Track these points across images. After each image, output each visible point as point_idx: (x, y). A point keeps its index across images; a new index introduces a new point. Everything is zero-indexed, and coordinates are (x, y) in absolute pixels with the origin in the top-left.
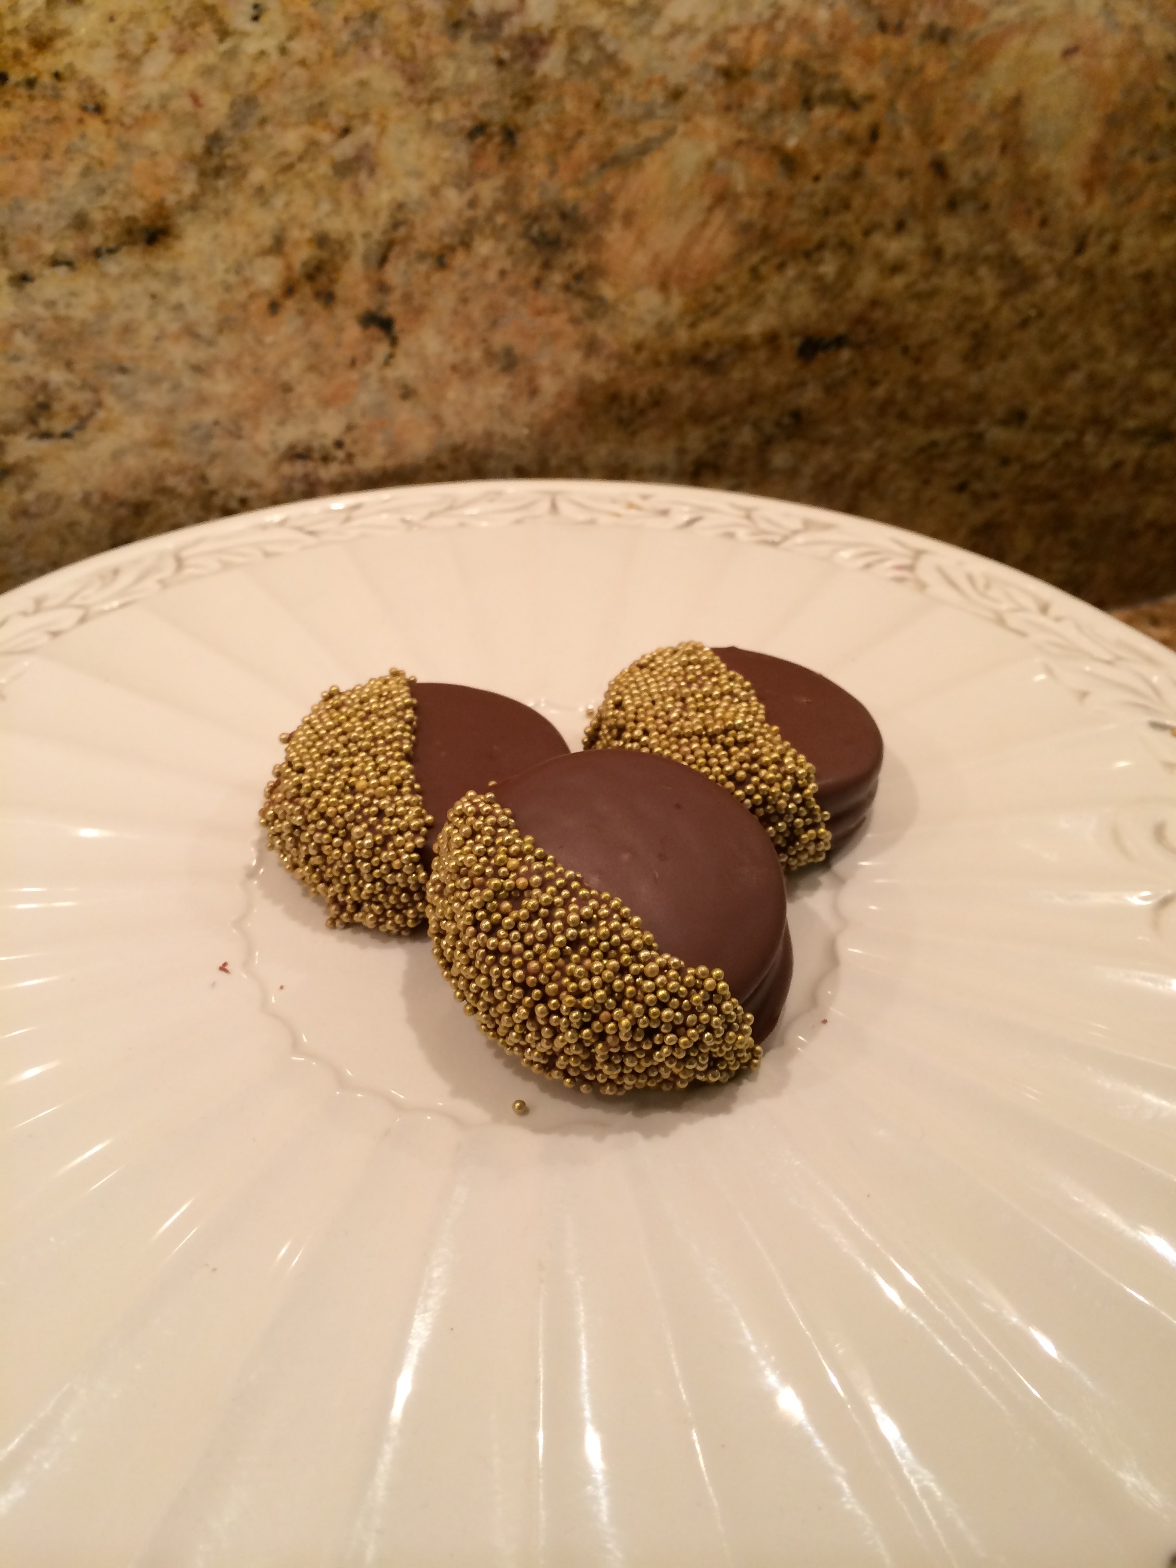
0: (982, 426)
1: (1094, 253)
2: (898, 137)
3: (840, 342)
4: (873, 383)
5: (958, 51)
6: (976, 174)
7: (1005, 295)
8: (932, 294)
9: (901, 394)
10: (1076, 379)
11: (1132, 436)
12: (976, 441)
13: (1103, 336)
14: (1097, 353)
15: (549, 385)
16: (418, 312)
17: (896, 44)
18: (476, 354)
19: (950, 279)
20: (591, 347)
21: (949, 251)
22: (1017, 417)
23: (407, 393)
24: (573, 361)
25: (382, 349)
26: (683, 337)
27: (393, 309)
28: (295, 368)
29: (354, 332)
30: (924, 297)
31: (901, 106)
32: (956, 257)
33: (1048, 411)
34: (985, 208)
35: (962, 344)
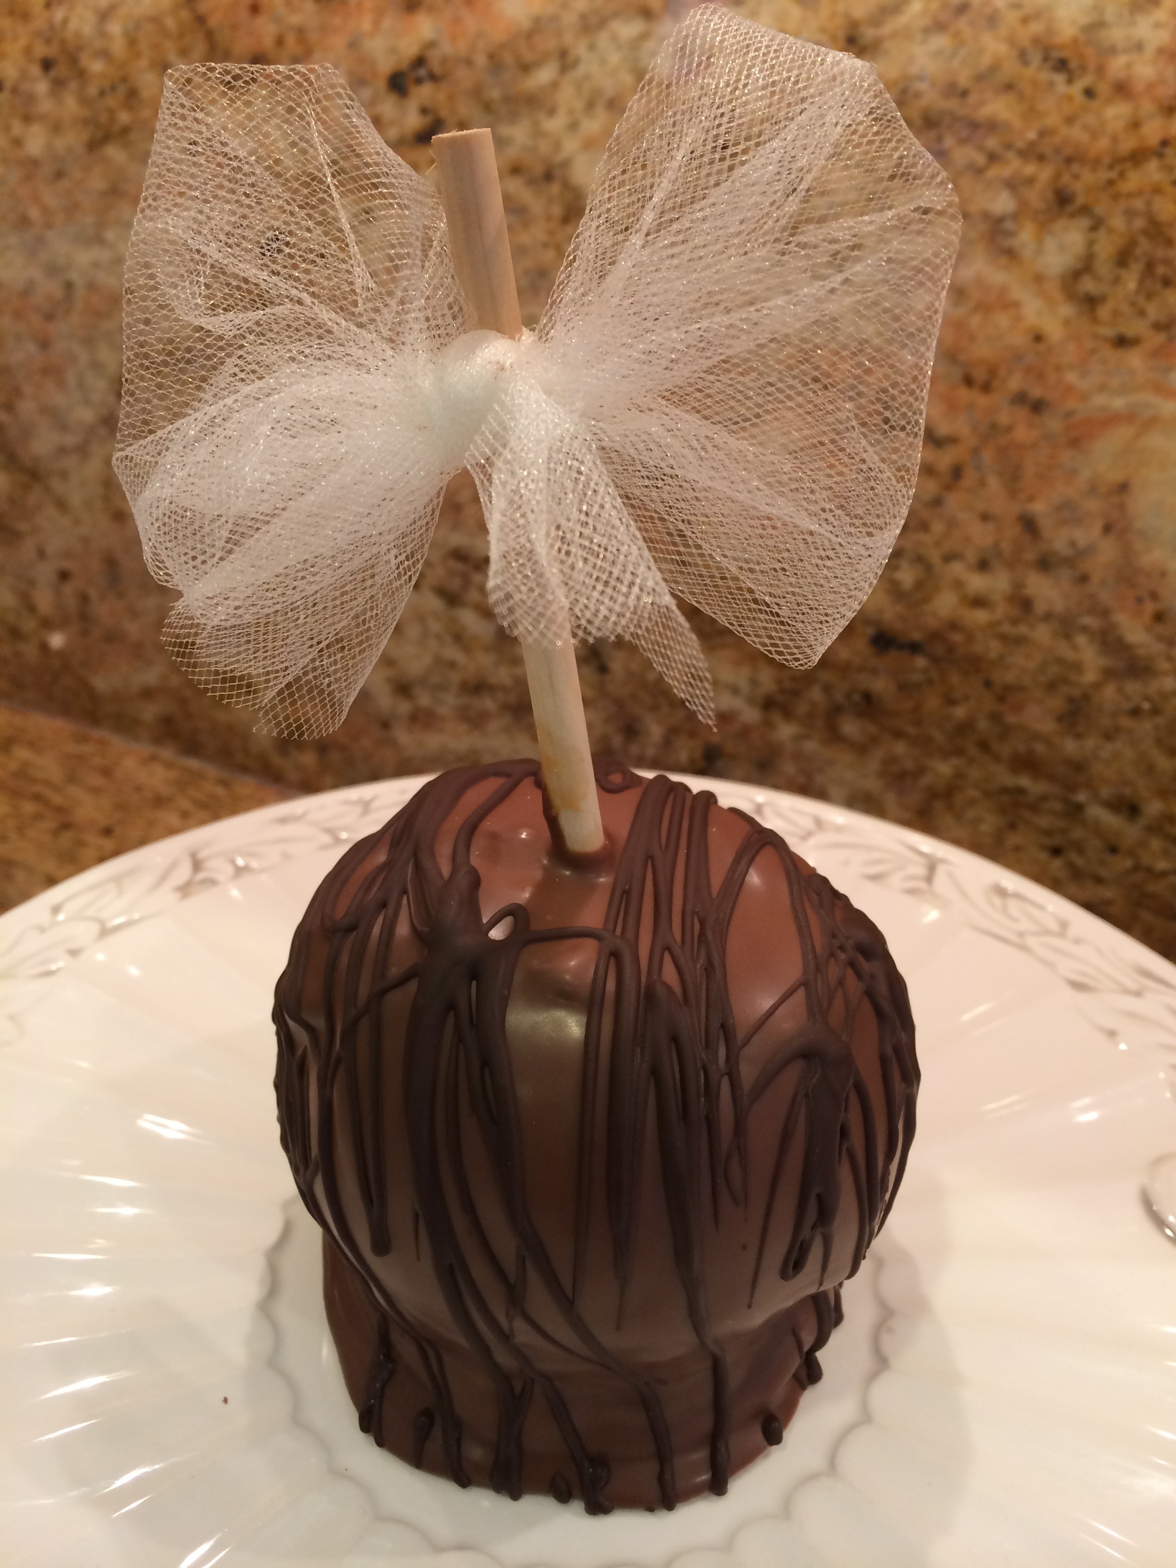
0: (1081, 797)
2: (982, 483)
5: (1053, 424)
6: (1073, 544)
8: (1019, 641)
12: (1075, 811)
17: (982, 400)
21: (1040, 607)
31: (987, 456)
32: (1048, 617)
34: (1084, 579)
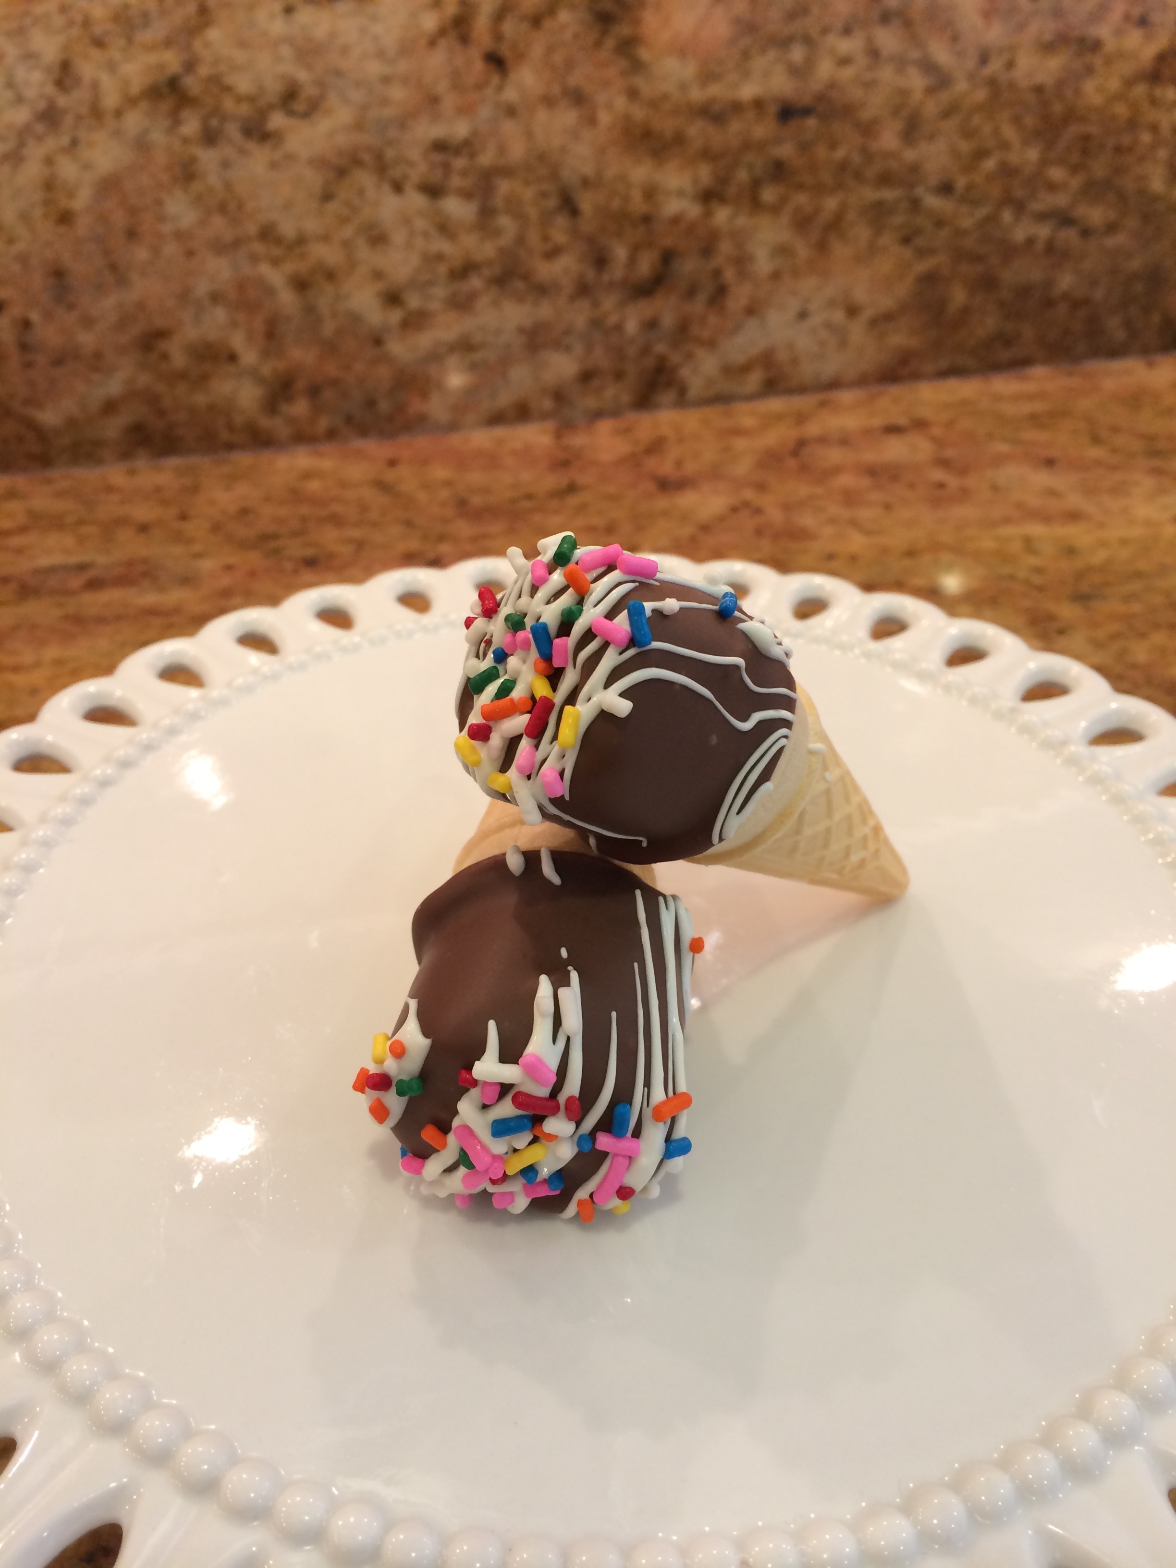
1: (995, 66)
3: (807, 112)
4: (833, 146)
7: (930, 91)
9: (857, 159)
10: (990, 164)
11: (1042, 217)
13: (1009, 132)
14: (1005, 146)
15: (605, 118)
16: (521, 56)
18: (556, 90)
19: (886, 74)
20: (633, 94)
22: (946, 189)
23: (511, 111)
24: (621, 103)
25: (495, 79)
26: (697, 95)
27: (505, 51)
28: (442, 87)
29: (479, 65)
30: (869, 85)
33: (970, 188)
35: (898, 125)
